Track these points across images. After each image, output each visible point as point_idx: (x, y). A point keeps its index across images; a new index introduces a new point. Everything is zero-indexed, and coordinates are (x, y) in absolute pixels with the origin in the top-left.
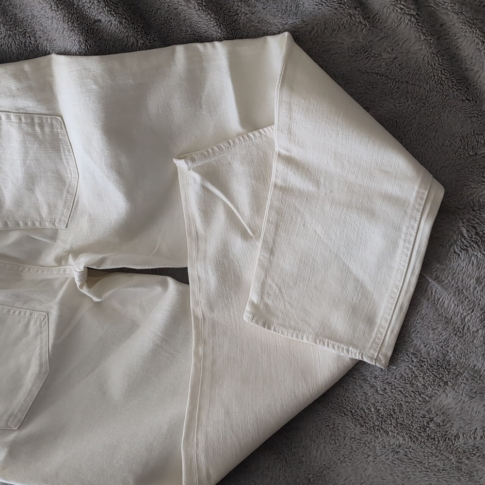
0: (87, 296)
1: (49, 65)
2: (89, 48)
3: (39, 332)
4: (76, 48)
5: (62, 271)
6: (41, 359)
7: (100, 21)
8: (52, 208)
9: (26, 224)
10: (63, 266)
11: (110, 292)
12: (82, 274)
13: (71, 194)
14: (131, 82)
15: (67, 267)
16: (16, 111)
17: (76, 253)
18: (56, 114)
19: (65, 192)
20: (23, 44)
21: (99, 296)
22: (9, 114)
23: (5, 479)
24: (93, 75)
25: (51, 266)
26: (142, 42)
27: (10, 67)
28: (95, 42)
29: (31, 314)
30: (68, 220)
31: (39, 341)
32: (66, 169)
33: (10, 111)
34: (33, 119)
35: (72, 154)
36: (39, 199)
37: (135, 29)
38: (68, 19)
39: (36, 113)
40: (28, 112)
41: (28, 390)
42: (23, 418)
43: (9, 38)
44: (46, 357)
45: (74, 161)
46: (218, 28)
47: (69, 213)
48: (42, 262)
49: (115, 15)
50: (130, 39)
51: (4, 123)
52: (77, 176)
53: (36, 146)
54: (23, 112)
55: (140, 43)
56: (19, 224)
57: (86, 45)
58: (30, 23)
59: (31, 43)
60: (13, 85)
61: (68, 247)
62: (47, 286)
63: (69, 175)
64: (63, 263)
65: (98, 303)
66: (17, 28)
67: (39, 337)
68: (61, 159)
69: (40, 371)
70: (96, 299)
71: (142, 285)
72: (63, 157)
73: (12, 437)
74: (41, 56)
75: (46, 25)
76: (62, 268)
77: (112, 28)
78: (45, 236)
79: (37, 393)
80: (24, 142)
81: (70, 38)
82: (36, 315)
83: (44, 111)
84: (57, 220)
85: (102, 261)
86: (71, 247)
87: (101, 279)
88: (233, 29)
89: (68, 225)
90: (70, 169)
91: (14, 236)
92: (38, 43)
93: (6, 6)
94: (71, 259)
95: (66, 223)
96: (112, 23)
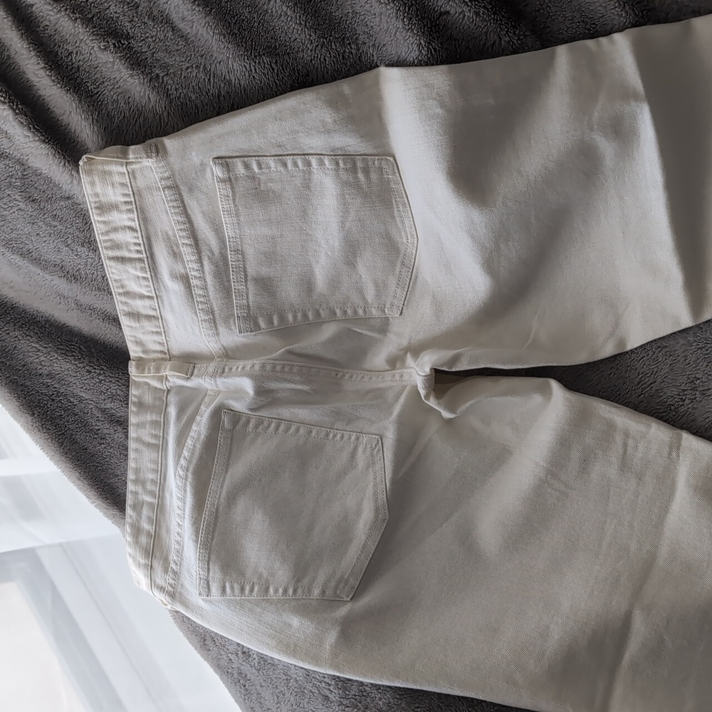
0: (435, 409)
1: (377, 83)
2: (433, 52)
3: (371, 464)
4: (413, 55)
5: (397, 377)
6: (376, 501)
7: (448, 13)
8: (380, 288)
9: (345, 312)
10: (398, 369)
11: (468, 404)
12: (427, 379)
13: (406, 267)
14: (491, 101)
15: (405, 370)
16: (332, 153)
17: (416, 350)
18: (386, 154)
19: (399, 265)
20: (341, 55)
21: (452, 410)
22: (322, 157)
23: (339, 671)
24: (438, 94)
25: (382, 369)
26: (508, 39)
27: (325, 90)
28: (441, 43)
29: (357, 439)
30: (403, 305)
31: (371, 476)
32: (400, 233)
33: (324, 153)
34: (354, 163)
35: (409, 209)
36: (363, 276)
37: (497, 20)
38: (404, 14)
39: (359, 153)
40: (347, 153)
41: (361, 546)
42: (357, 584)
43: (322, 48)
44: (382, 497)
45: (411, 219)
46: (621, 11)
47: (405, 293)
48: (367, 365)
49: (469, 4)
50: (490, 35)
51: (315, 171)
52: (416, 240)
53: (359, 200)
54: (341, 153)
55: (505, 41)
56: (335, 314)
57: (428, 48)
58: (350, 23)
59: (351, 53)
60: (328, 116)
61: (405, 342)
62: (377, 398)
63: (405, 241)
64: (398, 366)
65: (450, 420)
66: (333, 33)
67: (370, 470)
68: (393, 217)
69: (376, 517)
70: (446, 415)
71: (512, 392)
72: (396, 214)
73: (343, 611)
74: (365, 71)
75: (372, 25)
76: (397, 371)
77: (464, 22)
78: (372, 329)
79: (374, 548)
80: (342, 196)
81: (406, 42)
82: (364, 439)
83: (370, 150)
84: (388, 305)
85: (455, 359)
86: (409, 343)
87: (454, 386)
88: (644, 10)
89: (404, 311)
90: (405, 231)
91: (329, 331)
92: (360, 51)
93: (318, 3)
94: (409, 360)
95: (400, 309)
96: (465, 15)
